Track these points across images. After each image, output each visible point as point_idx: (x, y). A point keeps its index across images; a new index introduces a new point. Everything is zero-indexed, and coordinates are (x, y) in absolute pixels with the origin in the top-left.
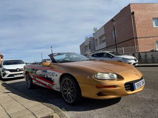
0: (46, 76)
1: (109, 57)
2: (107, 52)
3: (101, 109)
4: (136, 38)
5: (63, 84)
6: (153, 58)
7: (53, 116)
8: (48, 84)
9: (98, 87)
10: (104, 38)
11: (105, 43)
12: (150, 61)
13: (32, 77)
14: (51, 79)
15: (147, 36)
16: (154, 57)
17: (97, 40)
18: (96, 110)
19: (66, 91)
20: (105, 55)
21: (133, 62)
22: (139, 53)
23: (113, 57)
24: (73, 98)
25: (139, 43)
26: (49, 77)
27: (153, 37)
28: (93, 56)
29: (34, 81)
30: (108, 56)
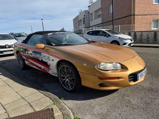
0: (40, 59)
1: (105, 36)
2: (104, 30)
3: (101, 98)
4: (134, 15)
5: (61, 70)
6: (148, 38)
7: (52, 109)
8: (43, 67)
9: (100, 78)
10: (100, 13)
11: (100, 18)
12: (145, 41)
13: (25, 58)
14: (47, 63)
15: (146, 13)
16: (150, 37)
17: (92, 14)
18: (96, 100)
19: (64, 78)
20: (101, 33)
21: (129, 42)
22: (135, 32)
23: (109, 36)
24: (72, 86)
25: (136, 21)
26: (44, 60)
27: (151, 15)
28: (88, 33)
29: (26, 62)
30: (104, 34)
